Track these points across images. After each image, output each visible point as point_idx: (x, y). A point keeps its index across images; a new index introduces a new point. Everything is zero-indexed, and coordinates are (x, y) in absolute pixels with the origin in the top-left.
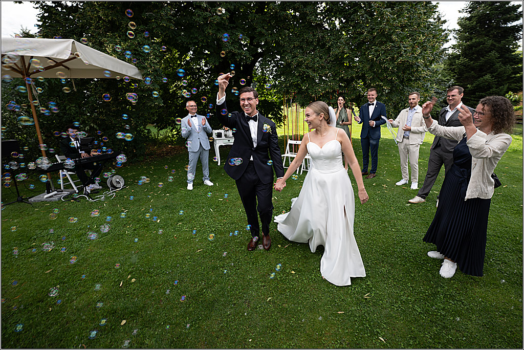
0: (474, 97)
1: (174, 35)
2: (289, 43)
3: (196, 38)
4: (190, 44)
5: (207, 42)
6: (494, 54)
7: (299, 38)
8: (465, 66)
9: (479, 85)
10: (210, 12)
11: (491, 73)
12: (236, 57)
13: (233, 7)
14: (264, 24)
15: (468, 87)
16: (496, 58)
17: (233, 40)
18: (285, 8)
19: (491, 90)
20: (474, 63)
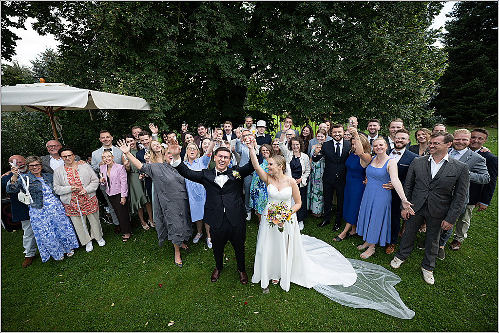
0: (461, 101)
1: (177, 64)
2: (283, 66)
3: (197, 66)
4: (192, 71)
5: (207, 69)
6: (484, 57)
7: (293, 61)
8: (452, 70)
9: (466, 89)
10: (210, 43)
11: (480, 77)
12: (234, 82)
13: (231, 36)
14: (259, 48)
15: (455, 91)
16: (486, 62)
17: (231, 66)
18: (280, 32)
19: (479, 94)
20: (461, 68)
